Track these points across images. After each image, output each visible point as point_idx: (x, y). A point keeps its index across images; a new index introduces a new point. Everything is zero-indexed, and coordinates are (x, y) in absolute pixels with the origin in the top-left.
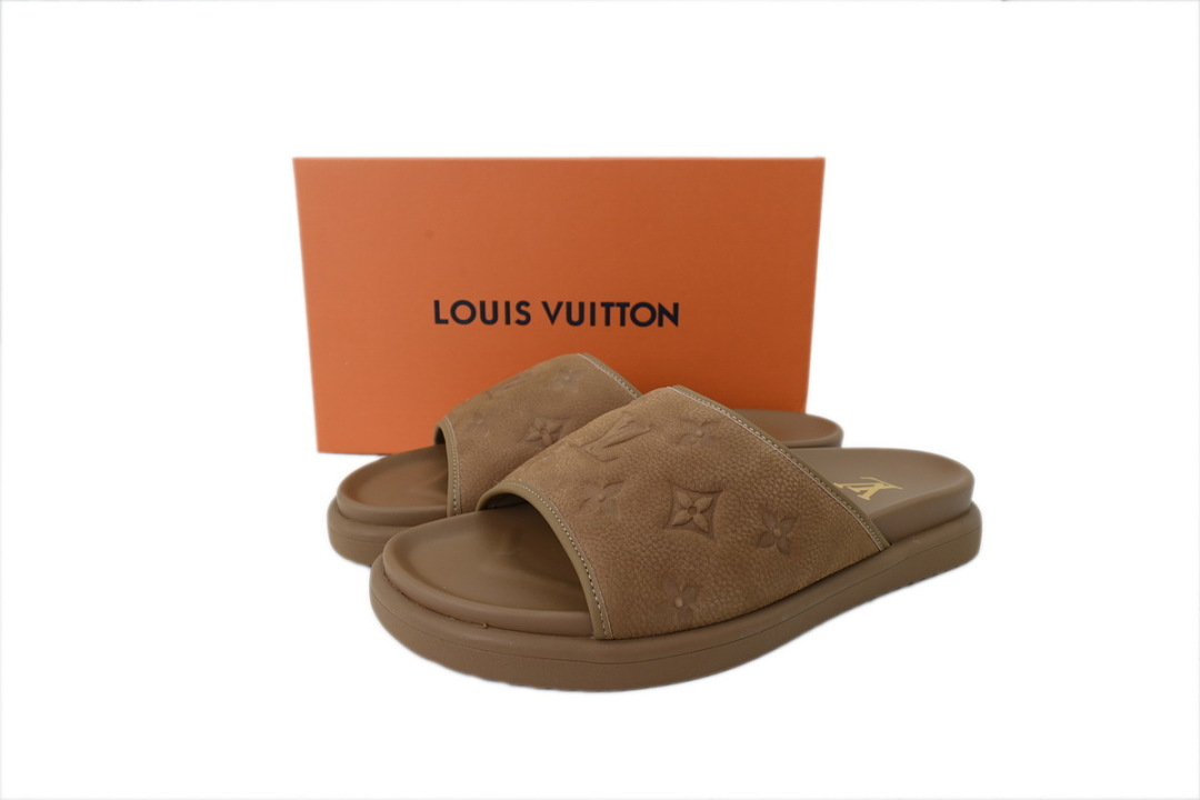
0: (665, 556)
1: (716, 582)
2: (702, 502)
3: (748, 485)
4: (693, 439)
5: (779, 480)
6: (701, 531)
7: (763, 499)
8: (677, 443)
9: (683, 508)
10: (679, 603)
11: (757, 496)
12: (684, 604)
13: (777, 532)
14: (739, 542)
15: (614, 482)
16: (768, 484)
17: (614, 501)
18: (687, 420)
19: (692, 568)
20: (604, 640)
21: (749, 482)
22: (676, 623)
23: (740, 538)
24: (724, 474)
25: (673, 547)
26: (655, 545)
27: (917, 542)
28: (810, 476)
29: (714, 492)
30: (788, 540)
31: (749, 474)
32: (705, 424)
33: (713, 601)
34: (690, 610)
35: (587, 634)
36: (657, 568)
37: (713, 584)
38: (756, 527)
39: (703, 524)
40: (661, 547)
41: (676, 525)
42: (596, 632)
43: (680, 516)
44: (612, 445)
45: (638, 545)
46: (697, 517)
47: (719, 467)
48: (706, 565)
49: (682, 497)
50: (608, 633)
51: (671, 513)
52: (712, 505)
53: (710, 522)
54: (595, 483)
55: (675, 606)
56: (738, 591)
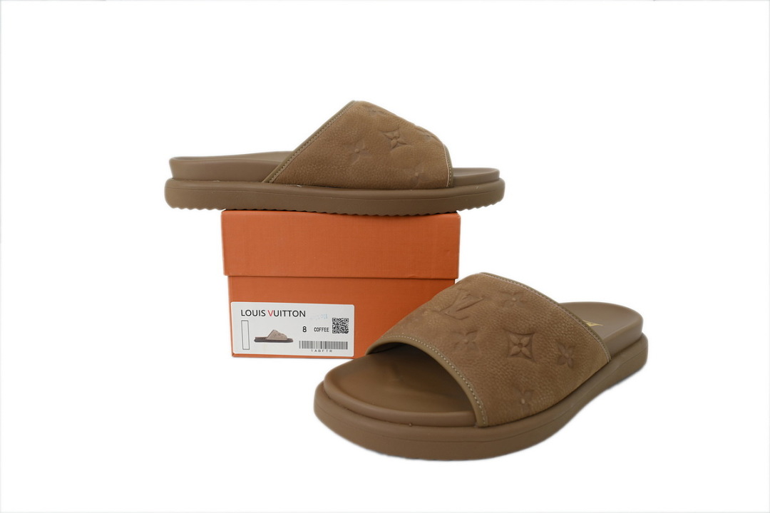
0: (511, 374)
1: (540, 387)
2: (525, 340)
3: (548, 328)
4: (512, 303)
5: (564, 325)
6: (527, 357)
7: (558, 336)
8: (503, 306)
9: (515, 345)
10: (523, 401)
11: (554, 334)
12: (526, 402)
13: (567, 355)
14: (549, 363)
15: (473, 331)
16: (558, 327)
17: (474, 343)
18: (503, 292)
19: (527, 380)
20: (483, 427)
21: (549, 327)
22: (522, 413)
23: (549, 360)
24: (534, 323)
25: (514, 368)
26: (505, 368)
27: (624, 356)
28: (577, 320)
29: (530, 334)
30: (572, 359)
31: (548, 322)
32: (515, 294)
33: (540, 399)
34: (529, 405)
35: (472, 424)
36: (508, 381)
37: (539, 389)
38: (556, 353)
39: (528, 353)
40: (508, 369)
41: (513, 355)
42: (479, 422)
43: (515, 349)
44: (461, 309)
45: (495, 368)
46: (524, 349)
47: (530, 319)
48: (534, 377)
49: (514, 338)
50: (485, 423)
51: (509, 348)
52: (530, 341)
53: (531, 351)
54: (460, 333)
55: (521, 403)
56: (551, 392)
